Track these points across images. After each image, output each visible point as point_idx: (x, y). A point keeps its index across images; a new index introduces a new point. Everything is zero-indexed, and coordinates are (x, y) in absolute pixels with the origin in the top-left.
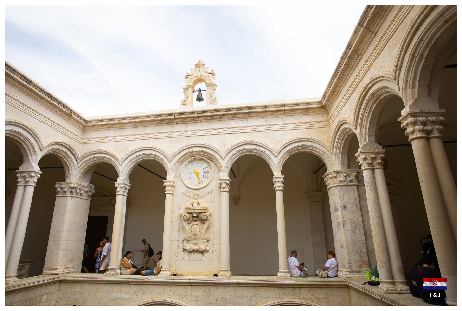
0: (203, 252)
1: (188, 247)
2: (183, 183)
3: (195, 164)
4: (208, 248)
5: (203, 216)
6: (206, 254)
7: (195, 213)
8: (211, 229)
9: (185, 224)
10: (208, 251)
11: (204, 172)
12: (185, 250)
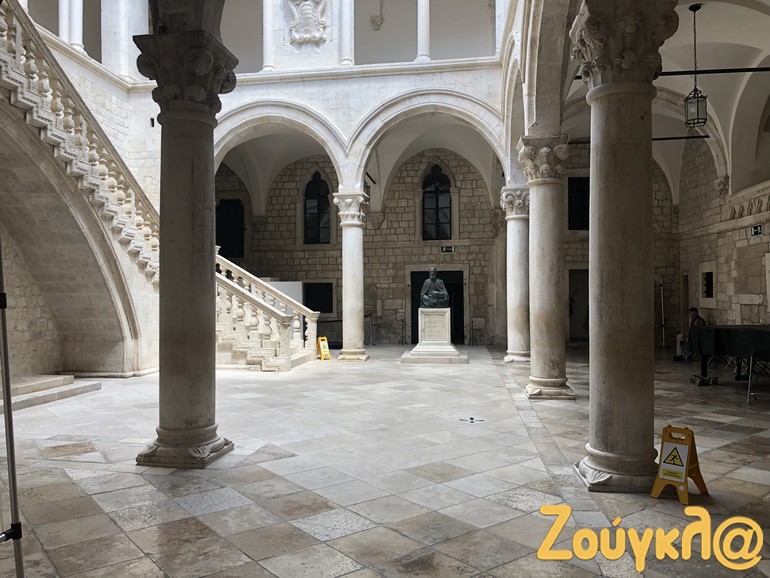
0: (318, 42)
1: (297, 37)
4: (324, 37)
6: (322, 45)
8: (328, 12)
9: (292, 6)
10: (325, 42)
12: (293, 42)
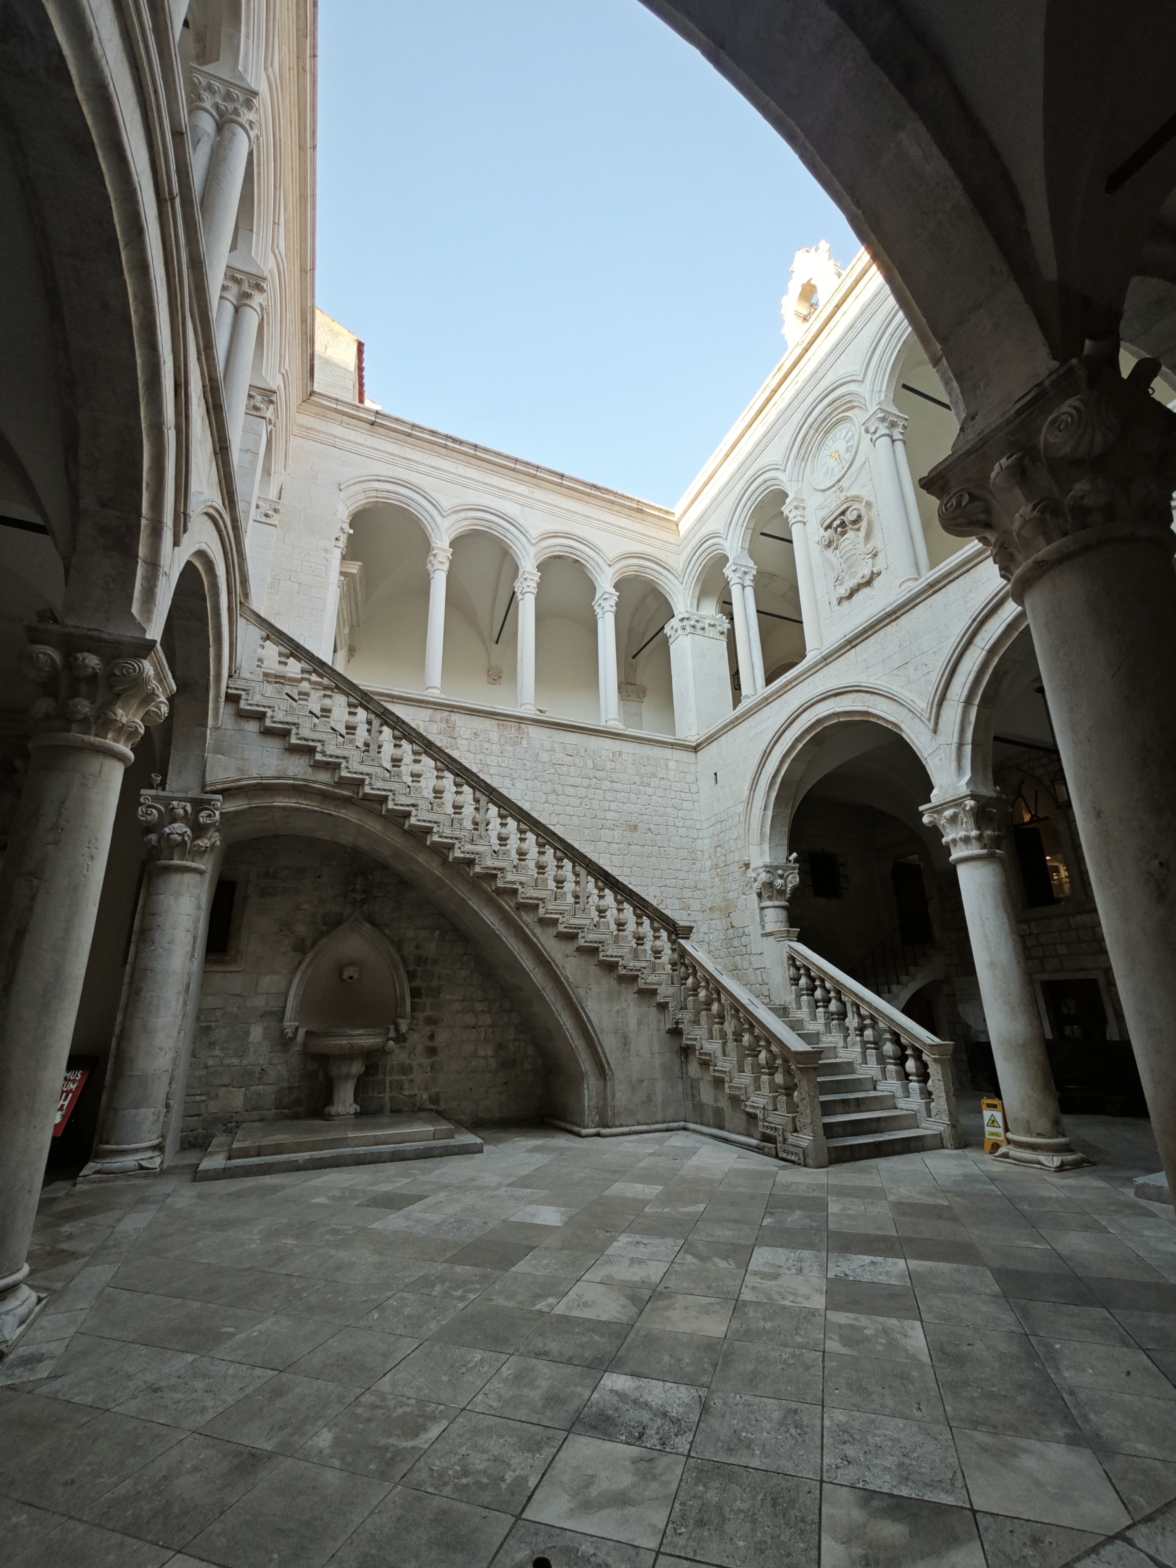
0: (868, 583)
1: (843, 591)
2: (816, 490)
3: (829, 442)
4: (875, 570)
5: (851, 516)
6: (877, 582)
7: (835, 519)
8: (877, 532)
9: (829, 553)
10: (879, 574)
11: (848, 442)
12: (840, 601)
